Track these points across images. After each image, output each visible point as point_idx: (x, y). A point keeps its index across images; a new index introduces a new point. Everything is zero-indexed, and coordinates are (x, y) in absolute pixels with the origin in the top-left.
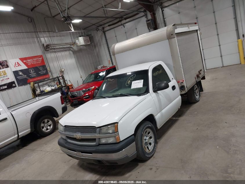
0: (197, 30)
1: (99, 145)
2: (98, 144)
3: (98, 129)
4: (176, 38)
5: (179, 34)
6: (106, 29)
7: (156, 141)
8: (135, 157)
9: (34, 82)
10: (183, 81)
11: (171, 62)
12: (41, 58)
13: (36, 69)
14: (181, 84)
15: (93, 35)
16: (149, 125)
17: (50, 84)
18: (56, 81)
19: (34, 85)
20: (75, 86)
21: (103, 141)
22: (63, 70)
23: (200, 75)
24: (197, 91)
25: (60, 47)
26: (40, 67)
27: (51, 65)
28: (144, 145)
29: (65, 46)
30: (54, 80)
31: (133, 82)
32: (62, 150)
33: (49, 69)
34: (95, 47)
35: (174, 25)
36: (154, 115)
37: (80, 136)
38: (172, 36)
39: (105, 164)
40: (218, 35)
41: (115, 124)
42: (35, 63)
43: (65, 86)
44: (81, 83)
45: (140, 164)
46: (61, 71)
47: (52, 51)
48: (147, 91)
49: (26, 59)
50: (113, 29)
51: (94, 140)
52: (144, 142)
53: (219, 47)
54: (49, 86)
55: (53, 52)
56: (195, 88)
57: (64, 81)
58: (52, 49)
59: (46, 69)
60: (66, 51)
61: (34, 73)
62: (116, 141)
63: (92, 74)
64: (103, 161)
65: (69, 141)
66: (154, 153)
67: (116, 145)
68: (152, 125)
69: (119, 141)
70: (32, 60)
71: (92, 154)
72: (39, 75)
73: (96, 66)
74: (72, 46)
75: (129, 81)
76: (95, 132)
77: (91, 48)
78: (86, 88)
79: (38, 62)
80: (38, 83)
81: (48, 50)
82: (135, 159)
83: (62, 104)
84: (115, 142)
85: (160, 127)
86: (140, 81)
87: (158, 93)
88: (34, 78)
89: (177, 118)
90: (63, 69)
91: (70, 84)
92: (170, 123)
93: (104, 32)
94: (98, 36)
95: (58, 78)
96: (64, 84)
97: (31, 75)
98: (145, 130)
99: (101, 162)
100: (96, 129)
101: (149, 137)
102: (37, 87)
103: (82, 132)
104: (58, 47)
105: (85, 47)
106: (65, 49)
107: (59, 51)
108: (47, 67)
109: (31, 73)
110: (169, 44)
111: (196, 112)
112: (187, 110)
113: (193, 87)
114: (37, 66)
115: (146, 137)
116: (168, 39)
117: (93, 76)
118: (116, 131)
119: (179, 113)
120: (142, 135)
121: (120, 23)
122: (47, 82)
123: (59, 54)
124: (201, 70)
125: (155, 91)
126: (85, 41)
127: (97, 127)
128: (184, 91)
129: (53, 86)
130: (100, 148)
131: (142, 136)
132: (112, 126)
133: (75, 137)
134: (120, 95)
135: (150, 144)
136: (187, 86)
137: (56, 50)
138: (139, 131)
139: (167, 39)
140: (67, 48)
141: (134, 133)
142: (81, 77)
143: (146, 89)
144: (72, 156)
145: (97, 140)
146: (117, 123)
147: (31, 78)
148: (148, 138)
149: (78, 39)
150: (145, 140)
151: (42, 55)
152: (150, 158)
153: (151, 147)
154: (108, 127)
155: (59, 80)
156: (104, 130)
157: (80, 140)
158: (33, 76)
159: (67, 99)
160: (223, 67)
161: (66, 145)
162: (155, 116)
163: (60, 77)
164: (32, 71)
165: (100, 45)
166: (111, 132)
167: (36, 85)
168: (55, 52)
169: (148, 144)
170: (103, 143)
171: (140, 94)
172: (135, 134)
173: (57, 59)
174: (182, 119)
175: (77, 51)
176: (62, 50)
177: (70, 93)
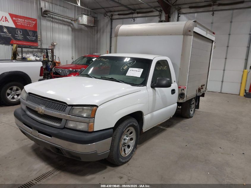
0: (213, 41)
1: (65, 128)
2: (63, 127)
3: (69, 108)
4: (193, 36)
5: (197, 34)
6: (114, 17)
7: (137, 145)
8: (106, 157)
9: (18, 45)
10: (185, 88)
11: (178, 62)
12: (34, 22)
13: (25, 32)
14: (182, 91)
15: (99, 19)
16: (134, 124)
17: (37, 53)
18: (43, 52)
19: (16, 48)
20: (63, 64)
21: (71, 125)
22: (55, 44)
23: (201, 90)
24: (193, 106)
25: (60, 18)
26: (30, 31)
27: (44, 34)
28: (121, 146)
29: (65, 20)
30: (42, 50)
31: (130, 69)
32: (16, 123)
33: (40, 38)
34: (97, 32)
35: (195, 21)
36: (144, 113)
37: (43, 110)
38: (189, 33)
39: (65, 156)
40: (226, 59)
41: (93, 108)
42: (26, 25)
43: (51, 61)
44: (70, 62)
45: (109, 168)
46: (52, 44)
47: (49, 19)
48: (144, 84)
49: (16, 16)
50: (122, 20)
51: (59, 120)
52: (123, 141)
53: (223, 71)
54: (34, 56)
55: (50, 21)
56: (192, 103)
57: (53, 56)
58: (50, 17)
59: (37, 37)
60: (64, 24)
61: (21, 35)
62: (88, 129)
63: (84, 57)
64: (62, 150)
65: (29, 113)
66: (131, 159)
67: (87, 134)
68: (138, 124)
69: (92, 130)
70: (23, 20)
71: (51, 137)
72: (26, 39)
73: (92, 53)
74: (73, 22)
75: (126, 67)
76: (64, 111)
77: (93, 32)
78: (73, 69)
79: (29, 25)
80: (22, 48)
81: (45, 17)
82: (105, 159)
83: (40, 76)
84: (86, 130)
85: (146, 131)
86: (140, 70)
87: (155, 90)
88: (19, 40)
89: (164, 128)
90: (55, 42)
91: (58, 61)
92: (156, 130)
93: (112, 20)
94: (104, 21)
95: (47, 49)
96: (51, 58)
97: (16, 37)
98: (128, 127)
99: (60, 151)
100: (66, 106)
101: (131, 137)
102: (19, 52)
103: (47, 106)
104: (57, 17)
105: (86, 28)
106: (63, 23)
107: (57, 23)
108: (38, 35)
109: (17, 34)
110: (183, 41)
111: (187, 128)
112: (177, 123)
113: (191, 100)
114: (27, 29)
115: (127, 137)
116: (184, 35)
117: (85, 60)
118: (92, 116)
119: (168, 123)
120: (123, 132)
121: (131, 16)
122: (33, 50)
123: (56, 26)
124: (204, 85)
125: (153, 87)
126: (89, 21)
127: (68, 104)
128: (183, 100)
129: (39, 57)
130: (64, 132)
131: (122, 134)
132: (88, 109)
133: (36, 110)
134: (110, 78)
135: (129, 147)
136: (187, 96)
137: (54, 20)
138: (121, 127)
139: (182, 34)
140: (67, 22)
141: (114, 126)
142: (72, 58)
143: (144, 81)
144: (27, 134)
145: (63, 121)
146: (97, 106)
147: (16, 40)
148: (129, 139)
149: (82, 17)
150: (125, 140)
151: (36, 19)
152: (123, 163)
153: (128, 151)
154: (83, 109)
155: (47, 53)
156: (77, 111)
157: (42, 115)
158: (18, 38)
159: (49, 76)
160: (221, 93)
161: (23, 118)
162: (144, 115)
163: (49, 49)
164: (19, 32)
165: (103, 32)
166: (85, 116)
167: (19, 49)
168: (52, 22)
169: (126, 146)
170: (70, 128)
171: (135, 84)
172: (114, 128)
173: (53, 30)
174: (170, 130)
175: (77, 29)
176: (61, 22)
177: (55, 68)
